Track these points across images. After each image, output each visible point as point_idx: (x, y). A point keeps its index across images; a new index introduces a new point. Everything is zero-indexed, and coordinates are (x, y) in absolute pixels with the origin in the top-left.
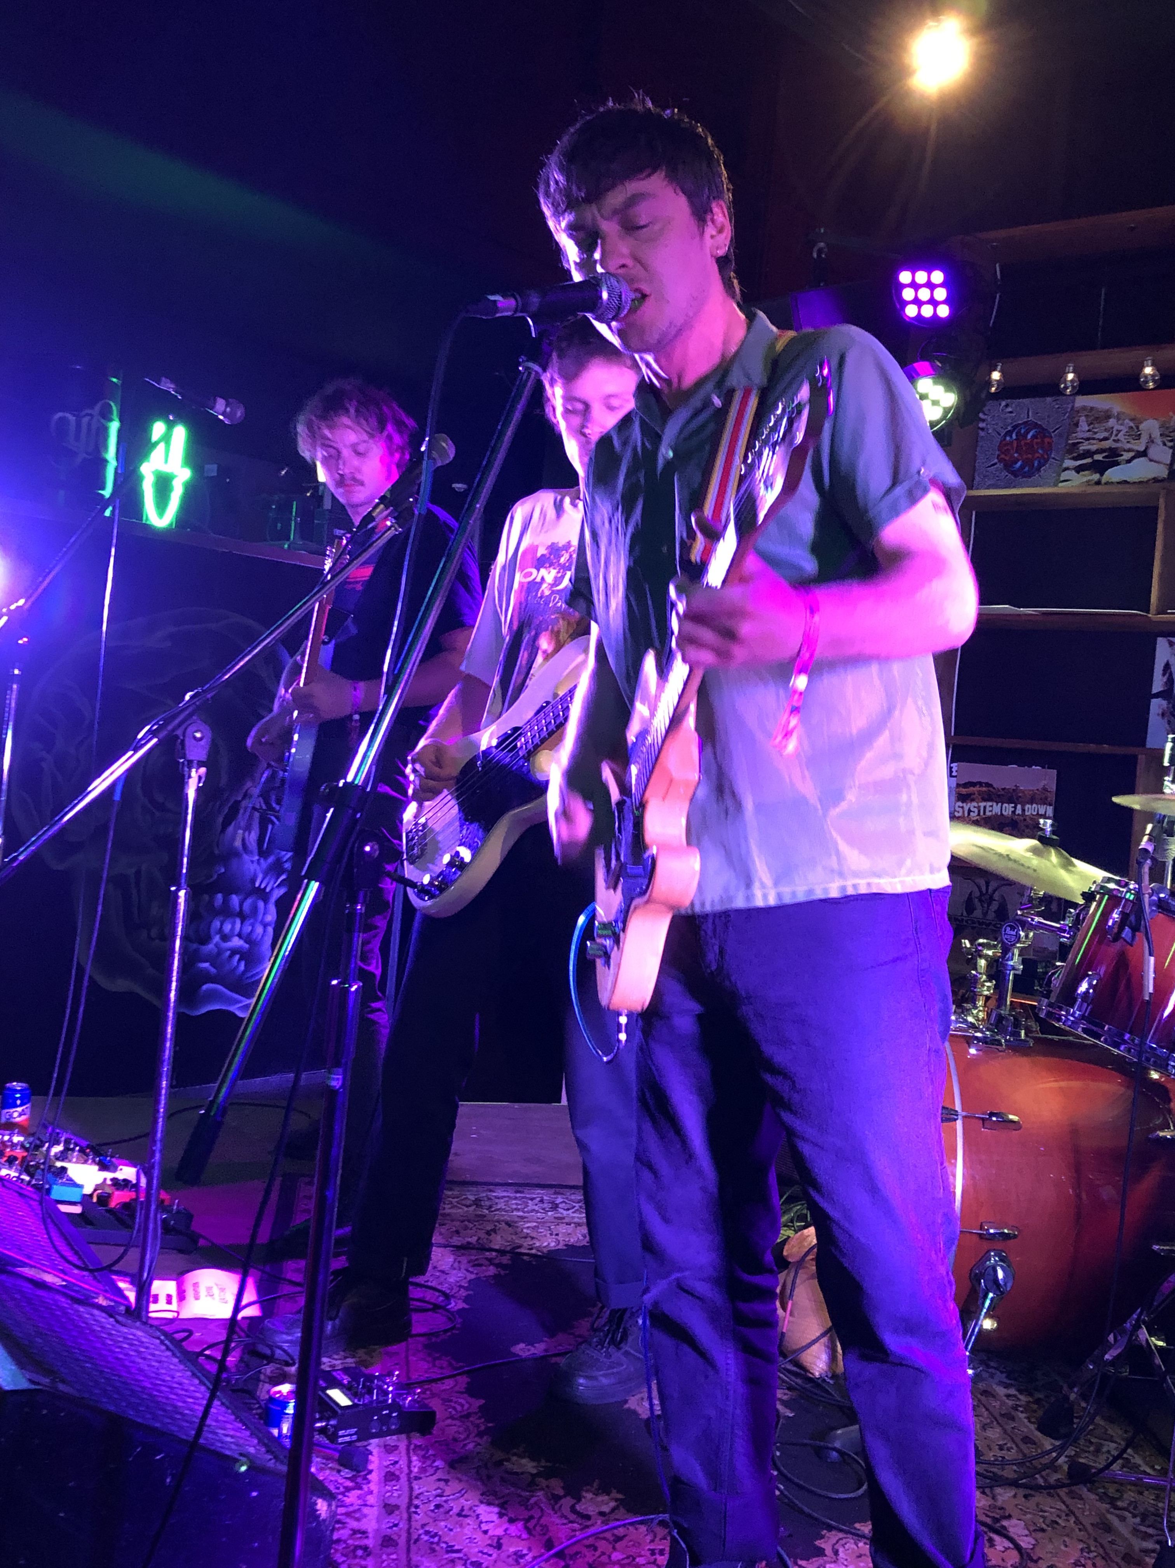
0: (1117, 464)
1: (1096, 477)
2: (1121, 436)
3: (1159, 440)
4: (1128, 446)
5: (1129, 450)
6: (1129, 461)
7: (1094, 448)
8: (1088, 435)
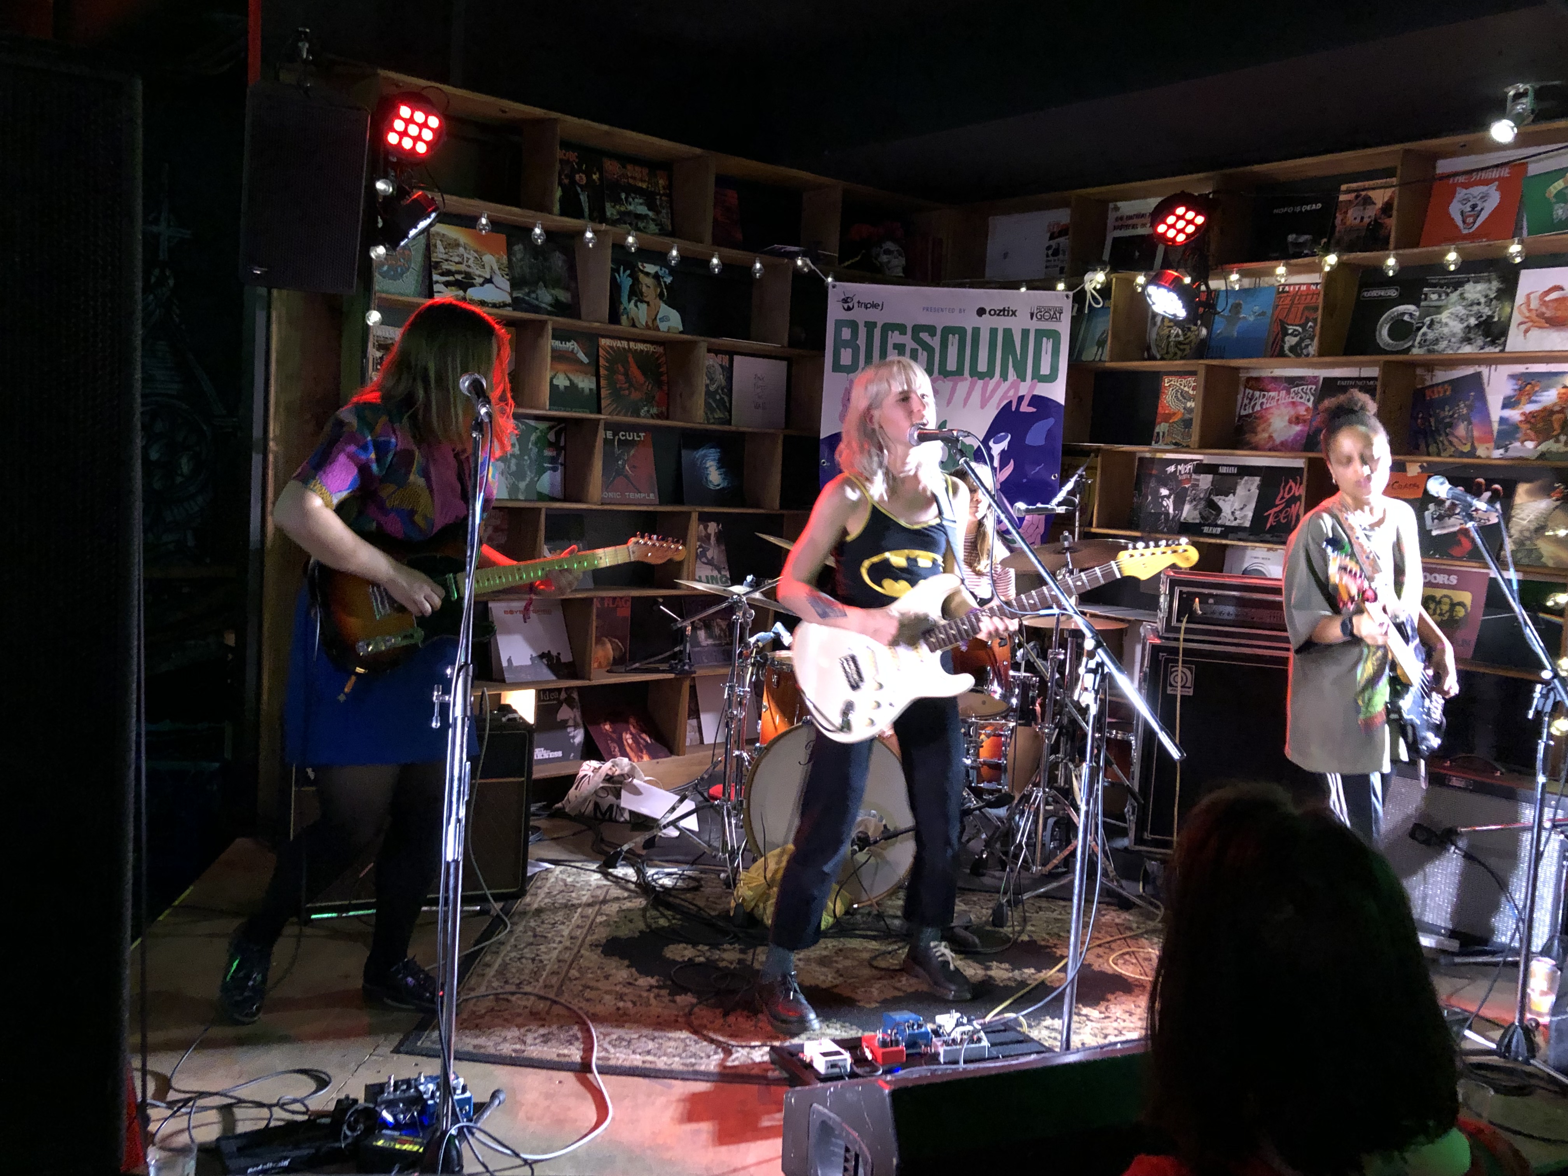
0: (473, 285)
1: (461, 293)
2: (471, 262)
3: (497, 272)
4: (478, 272)
5: (480, 276)
6: (482, 285)
7: (453, 268)
8: (445, 256)
